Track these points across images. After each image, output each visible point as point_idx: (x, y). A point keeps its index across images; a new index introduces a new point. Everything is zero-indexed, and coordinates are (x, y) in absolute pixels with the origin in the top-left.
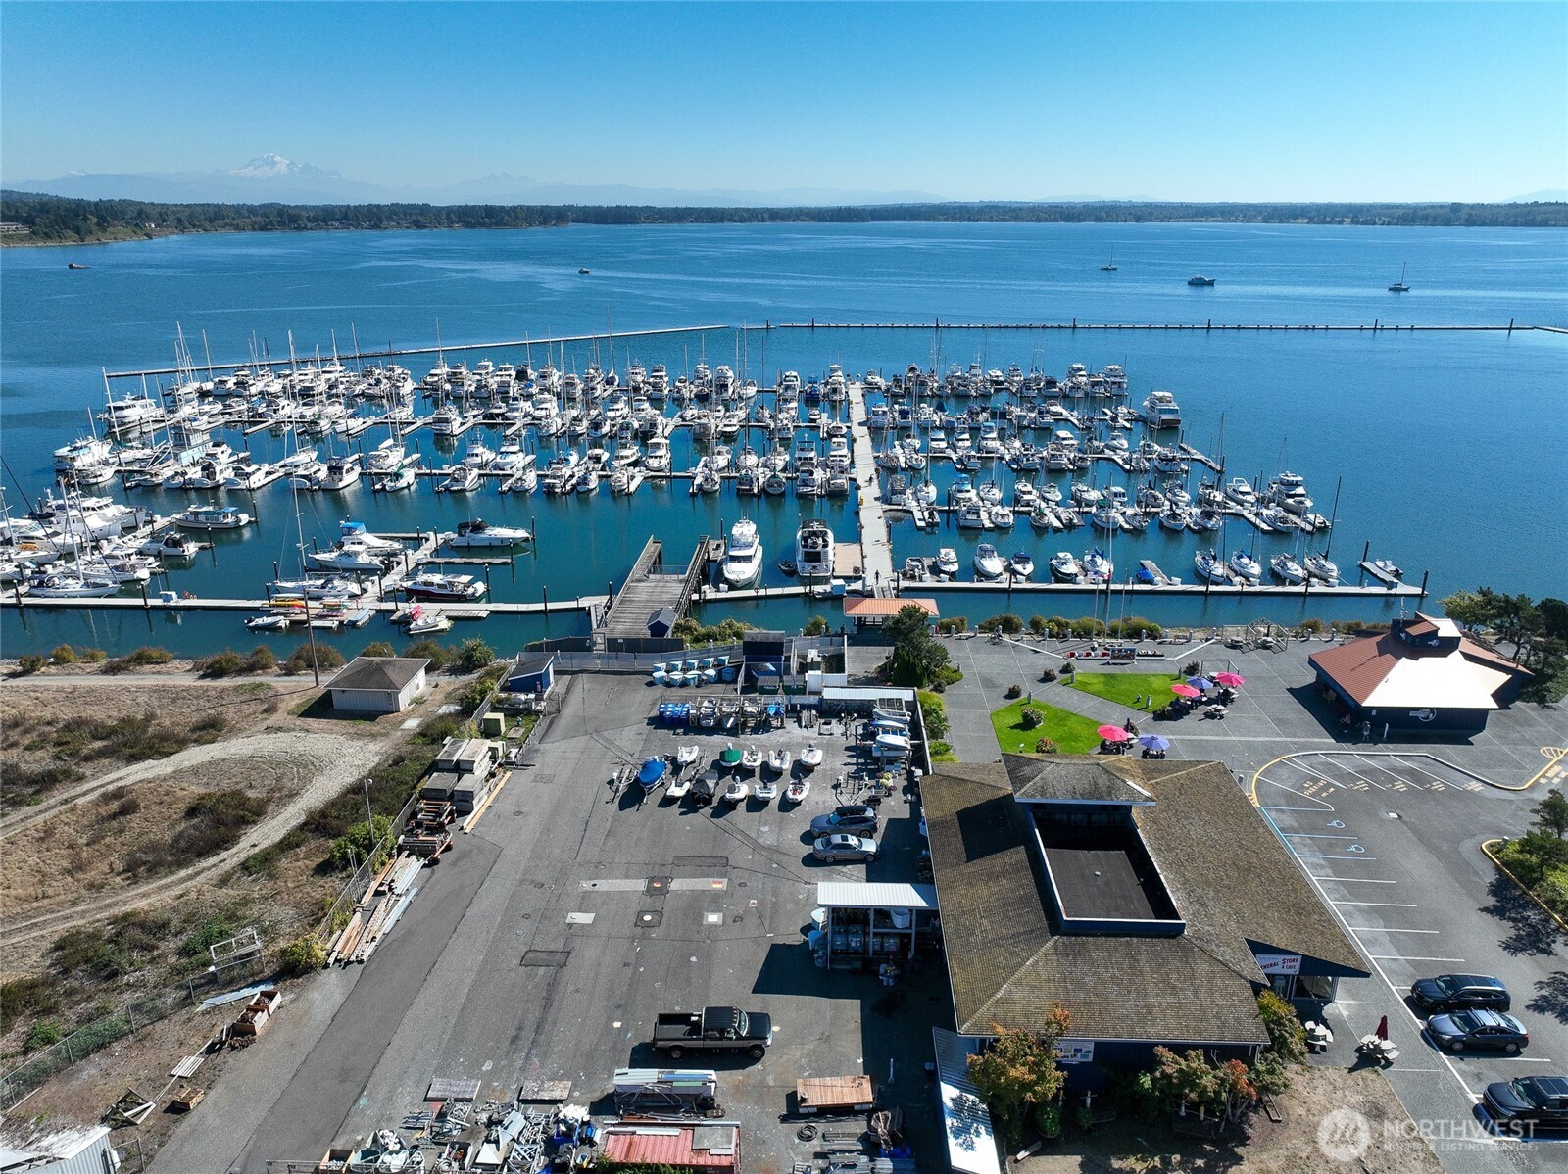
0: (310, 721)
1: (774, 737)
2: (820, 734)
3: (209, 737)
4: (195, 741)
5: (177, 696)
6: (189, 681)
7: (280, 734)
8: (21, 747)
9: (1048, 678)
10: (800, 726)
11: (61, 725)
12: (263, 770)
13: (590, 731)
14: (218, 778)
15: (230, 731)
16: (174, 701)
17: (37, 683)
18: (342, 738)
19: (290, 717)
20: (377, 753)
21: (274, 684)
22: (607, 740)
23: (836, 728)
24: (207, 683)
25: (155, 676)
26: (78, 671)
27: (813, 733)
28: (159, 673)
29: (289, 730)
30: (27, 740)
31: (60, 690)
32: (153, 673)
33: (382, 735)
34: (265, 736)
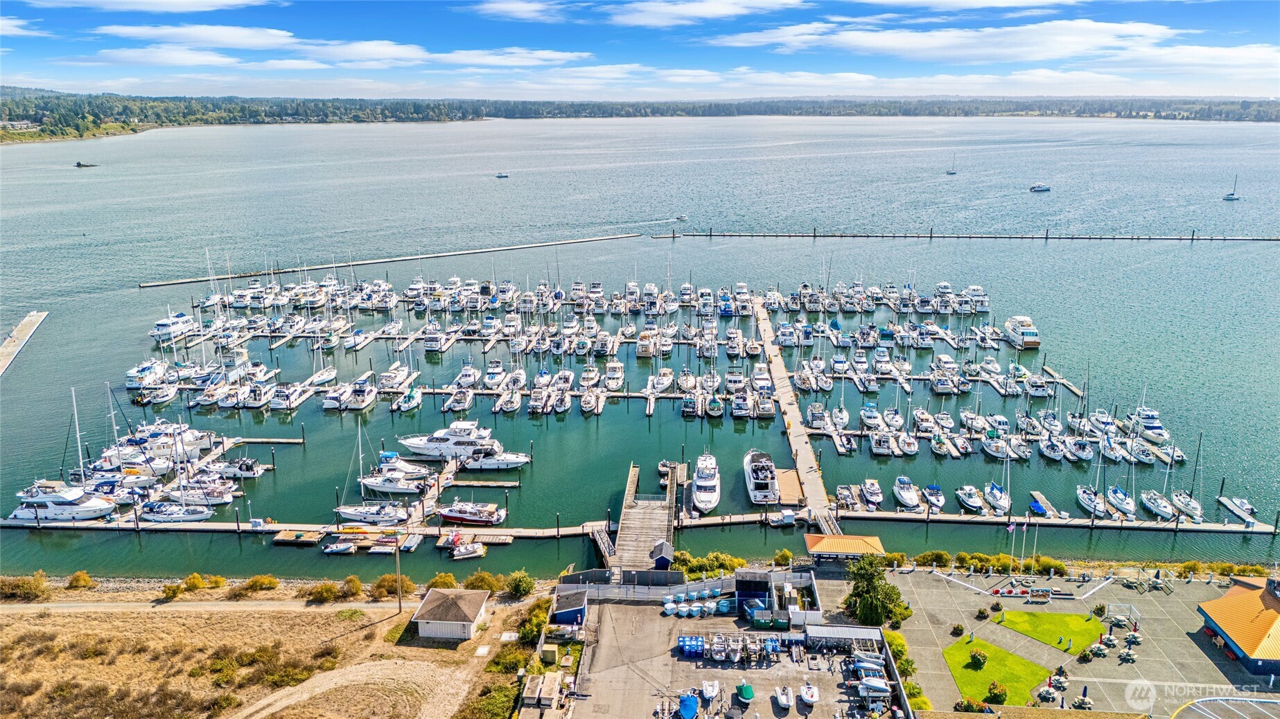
0: (403, 648)
1: (775, 671)
2: (810, 669)
3: (328, 664)
4: (319, 668)
5: (291, 623)
6: (298, 607)
7: (384, 661)
8: (186, 674)
9: (981, 616)
10: (793, 661)
11: (210, 652)
12: (379, 697)
13: (626, 661)
14: (346, 704)
15: (344, 659)
16: (292, 627)
17: (178, 609)
18: (433, 666)
19: (386, 644)
20: (465, 682)
21: (365, 610)
22: (642, 671)
23: (821, 662)
24: (313, 609)
25: (272, 602)
26: (208, 597)
27: (803, 667)
28: (272, 599)
29: (389, 658)
30: (189, 667)
31: (199, 616)
32: (268, 600)
33: (464, 662)
34: (372, 663)
